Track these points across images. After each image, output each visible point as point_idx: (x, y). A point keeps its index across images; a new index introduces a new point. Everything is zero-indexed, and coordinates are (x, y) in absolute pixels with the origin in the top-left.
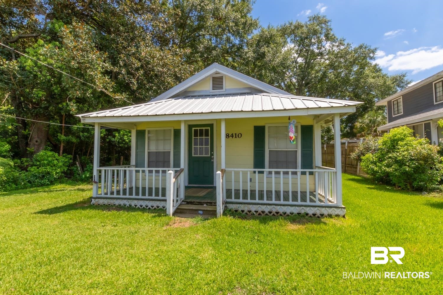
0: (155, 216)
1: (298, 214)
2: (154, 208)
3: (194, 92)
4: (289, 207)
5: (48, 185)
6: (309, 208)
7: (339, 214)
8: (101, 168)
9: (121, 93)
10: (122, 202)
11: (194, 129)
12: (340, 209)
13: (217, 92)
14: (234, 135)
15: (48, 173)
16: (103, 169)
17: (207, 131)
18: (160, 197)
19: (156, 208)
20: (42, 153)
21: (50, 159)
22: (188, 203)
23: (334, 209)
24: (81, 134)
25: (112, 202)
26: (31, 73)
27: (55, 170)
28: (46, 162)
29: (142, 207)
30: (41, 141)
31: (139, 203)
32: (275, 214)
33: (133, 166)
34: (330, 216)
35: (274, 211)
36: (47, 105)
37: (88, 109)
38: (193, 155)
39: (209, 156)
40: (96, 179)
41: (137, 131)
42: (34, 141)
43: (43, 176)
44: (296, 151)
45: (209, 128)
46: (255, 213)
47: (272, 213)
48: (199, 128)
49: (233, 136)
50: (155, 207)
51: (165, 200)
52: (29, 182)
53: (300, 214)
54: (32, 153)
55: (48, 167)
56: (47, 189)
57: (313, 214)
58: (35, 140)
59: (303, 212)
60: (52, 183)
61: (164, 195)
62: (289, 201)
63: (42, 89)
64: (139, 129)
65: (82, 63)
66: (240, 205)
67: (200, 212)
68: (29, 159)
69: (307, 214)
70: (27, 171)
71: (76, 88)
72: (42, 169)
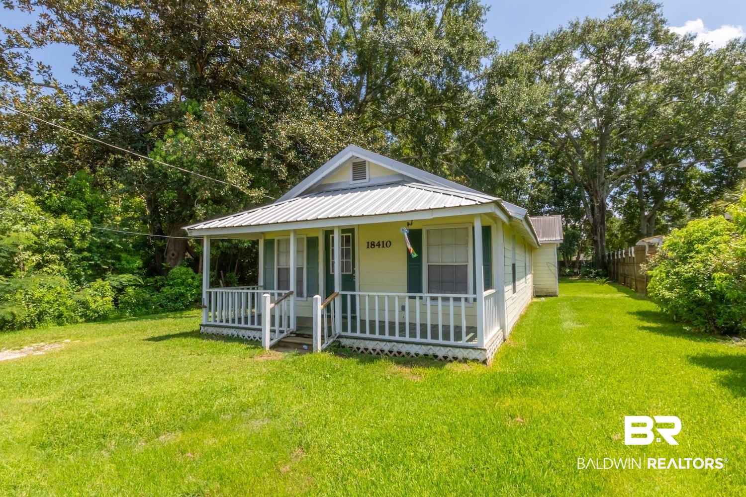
0: (247, 348)
1: (425, 355)
3: (331, 185)
4: (414, 345)
5: (182, 310)
6: (438, 348)
7: (478, 357)
8: (210, 290)
9: (259, 188)
12: (480, 351)
13: (360, 183)
14: (381, 244)
15: (182, 295)
16: (213, 290)
17: (348, 238)
18: (256, 326)
20: (176, 270)
21: (184, 277)
22: (298, 335)
23: (471, 350)
24: (221, 244)
25: (220, 330)
26: (160, 171)
27: (190, 290)
28: (179, 281)
29: (250, 338)
30: (179, 254)
31: (247, 334)
32: (397, 354)
33: (261, 286)
34: (465, 360)
35: (395, 350)
36: (180, 209)
37: (227, 211)
38: (331, 273)
39: (351, 273)
40: (205, 302)
41: (265, 240)
42: (170, 255)
43: (177, 299)
44: (467, 265)
45: (350, 234)
46: (372, 352)
47: (393, 354)
49: (379, 245)
51: (260, 330)
52: (161, 305)
53: (427, 355)
54: (168, 270)
55: (181, 287)
56: (178, 315)
57: (444, 357)
58: (171, 252)
59: (431, 353)
60: (187, 308)
61: (259, 323)
62: (415, 337)
63: (173, 190)
64: (267, 238)
65: (211, 154)
66: (355, 340)
67: (304, 346)
68: (163, 277)
69: (436, 357)
70: (159, 292)
71: (206, 186)
72: (176, 290)
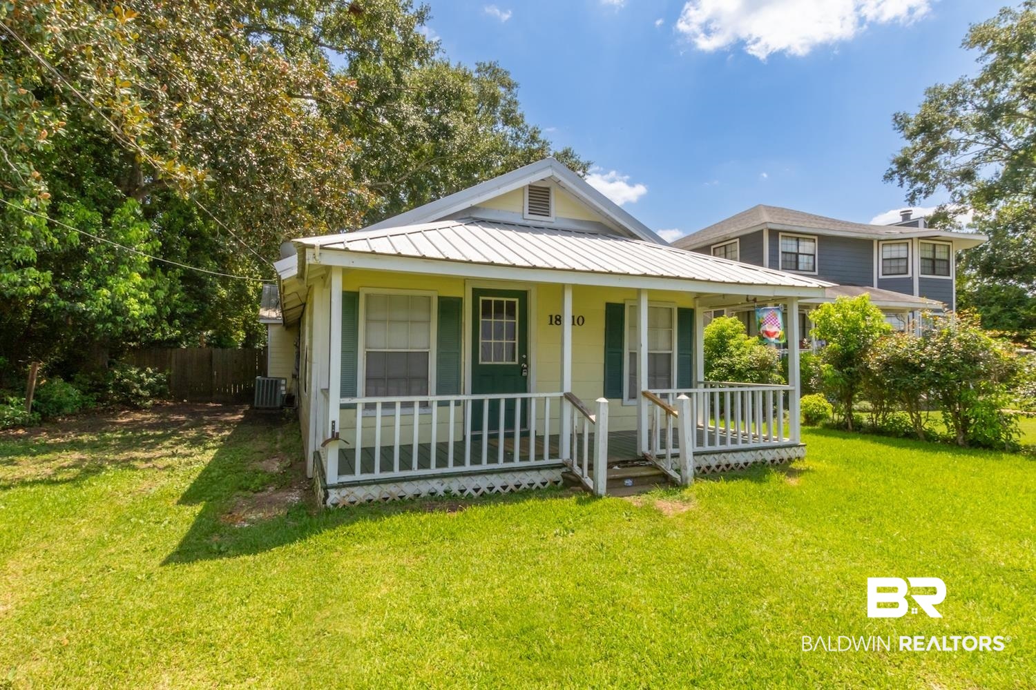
2: (508, 490)
10: (424, 488)
11: (483, 301)
13: (540, 220)
17: (511, 306)
19: (514, 488)
29: (494, 491)
31: (469, 484)
38: (480, 362)
39: (517, 362)
44: (670, 354)
45: (517, 300)
48: (493, 299)
50: (511, 486)
57: (772, 461)
67: (628, 482)
69: (764, 462)
